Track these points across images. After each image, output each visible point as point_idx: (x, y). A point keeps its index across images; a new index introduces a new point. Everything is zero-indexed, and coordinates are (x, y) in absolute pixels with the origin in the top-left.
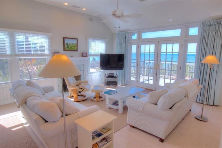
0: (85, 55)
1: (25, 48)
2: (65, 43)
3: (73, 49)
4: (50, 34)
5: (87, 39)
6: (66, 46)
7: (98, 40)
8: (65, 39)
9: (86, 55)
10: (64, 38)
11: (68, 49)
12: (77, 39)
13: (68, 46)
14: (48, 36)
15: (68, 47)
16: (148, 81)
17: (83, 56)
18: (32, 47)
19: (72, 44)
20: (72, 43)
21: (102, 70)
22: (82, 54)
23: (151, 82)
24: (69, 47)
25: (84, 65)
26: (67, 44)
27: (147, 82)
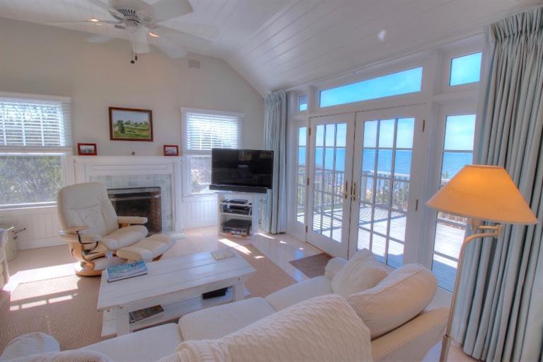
0: (172, 151)
1: (5, 133)
2: (115, 121)
3: (138, 135)
4: (68, 99)
5: (180, 113)
6: (116, 129)
7: (213, 114)
8: (114, 112)
9: (176, 150)
10: (111, 109)
11: (122, 136)
12: (150, 112)
13: (123, 127)
14: (63, 103)
15: (122, 130)
16: (329, 232)
17: (166, 154)
18: (23, 130)
19: (136, 123)
20: (134, 122)
21: (215, 191)
22: (164, 149)
23: (337, 236)
24: (126, 130)
25: (170, 176)
26: (120, 123)
27: (327, 234)
